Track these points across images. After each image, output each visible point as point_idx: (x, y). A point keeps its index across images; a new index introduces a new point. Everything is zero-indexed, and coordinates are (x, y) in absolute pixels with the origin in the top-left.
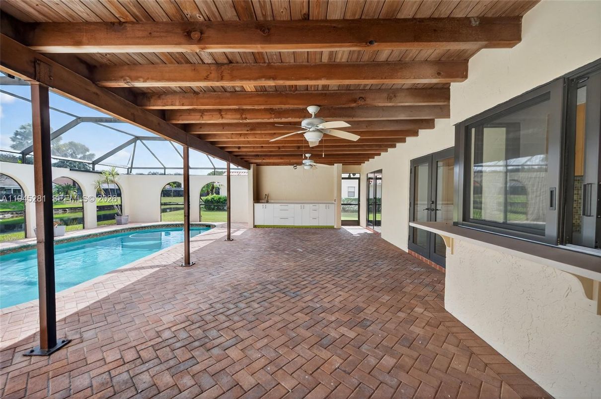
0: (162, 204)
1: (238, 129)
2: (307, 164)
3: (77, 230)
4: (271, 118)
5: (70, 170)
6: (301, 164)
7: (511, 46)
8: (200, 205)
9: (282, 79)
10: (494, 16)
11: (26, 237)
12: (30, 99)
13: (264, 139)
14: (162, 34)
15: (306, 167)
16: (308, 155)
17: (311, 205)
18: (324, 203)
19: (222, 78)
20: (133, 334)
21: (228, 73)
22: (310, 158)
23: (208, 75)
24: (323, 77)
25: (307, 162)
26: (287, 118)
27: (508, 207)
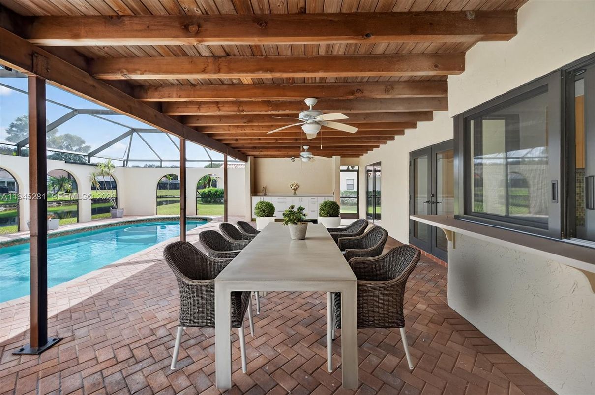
0: (158, 197)
1: (235, 121)
2: (305, 156)
3: (71, 223)
4: (268, 110)
5: (66, 162)
6: (299, 156)
7: (507, 39)
8: (197, 198)
9: (280, 71)
10: (490, 10)
11: (19, 231)
12: (27, 91)
13: (262, 132)
14: (160, 27)
15: (304, 160)
16: (306, 147)
17: (310, 198)
18: (323, 196)
19: (219, 71)
20: (126, 331)
21: (226, 66)
22: (308, 151)
23: (205, 68)
24: (320, 70)
25: (305, 154)
26: (285, 110)
27: (509, 200)
